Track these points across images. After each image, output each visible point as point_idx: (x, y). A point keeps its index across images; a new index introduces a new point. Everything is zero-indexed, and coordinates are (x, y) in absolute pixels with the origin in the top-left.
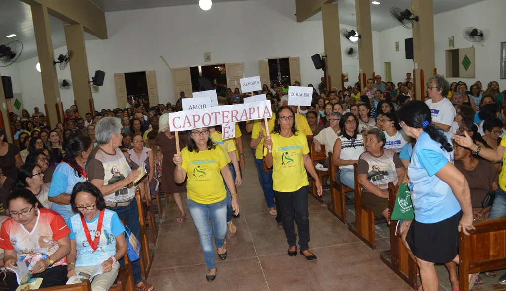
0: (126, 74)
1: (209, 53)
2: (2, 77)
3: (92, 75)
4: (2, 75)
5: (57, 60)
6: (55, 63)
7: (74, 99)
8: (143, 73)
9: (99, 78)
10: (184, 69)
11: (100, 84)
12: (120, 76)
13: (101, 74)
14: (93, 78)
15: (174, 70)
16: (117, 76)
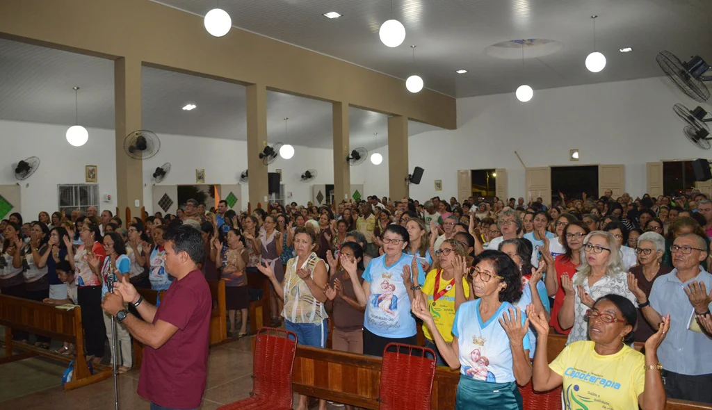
0: (473, 172)
2: (269, 174)
3: (411, 172)
4: (269, 172)
5: (351, 157)
6: (348, 159)
7: (388, 196)
9: (417, 176)
10: (543, 169)
11: (417, 182)
12: (466, 172)
13: (419, 172)
14: (410, 175)
15: (528, 171)
16: (462, 173)
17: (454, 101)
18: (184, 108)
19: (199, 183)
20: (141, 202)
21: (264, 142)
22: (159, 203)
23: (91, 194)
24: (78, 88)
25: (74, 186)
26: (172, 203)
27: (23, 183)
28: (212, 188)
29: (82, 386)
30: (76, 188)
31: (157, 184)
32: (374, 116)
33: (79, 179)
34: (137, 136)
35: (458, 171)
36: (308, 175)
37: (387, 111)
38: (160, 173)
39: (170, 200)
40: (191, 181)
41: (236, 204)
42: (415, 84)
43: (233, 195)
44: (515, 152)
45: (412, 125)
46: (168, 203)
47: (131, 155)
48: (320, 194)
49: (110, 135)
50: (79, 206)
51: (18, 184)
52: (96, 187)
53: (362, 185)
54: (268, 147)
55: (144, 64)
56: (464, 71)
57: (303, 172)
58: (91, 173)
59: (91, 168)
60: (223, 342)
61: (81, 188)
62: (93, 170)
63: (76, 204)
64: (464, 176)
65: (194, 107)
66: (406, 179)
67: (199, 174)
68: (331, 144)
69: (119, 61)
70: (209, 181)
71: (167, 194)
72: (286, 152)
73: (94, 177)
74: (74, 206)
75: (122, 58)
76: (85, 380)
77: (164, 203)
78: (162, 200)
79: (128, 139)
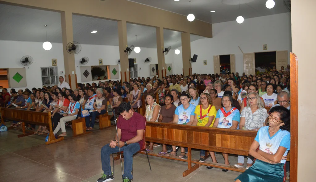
0: (220, 56)
1: (266, 45)
2: (129, 59)
3: (192, 57)
4: (129, 58)
6: (164, 52)
7: (183, 68)
8: (229, 55)
9: (195, 59)
10: (251, 54)
11: (195, 61)
12: (217, 57)
13: (196, 57)
14: (192, 58)
15: (244, 55)
16: (215, 57)
17: (211, 25)
18: (92, 33)
19: (101, 65)
20: (75, 72)
21: (126, 45)
22: (84, 74)
23: (55, 71)
24: (46, 26)
25: (47, 68)
26: (89, 74)
27: (26, 67)
28: (106, 67)
29: (52, 143)
30: (48, 68)
31: (82, 66)
32: (176, 33)
33: (49, 65)
34: (72, 44)
35: (214, 56)
36: (148, 60)
37: (181, 30)
38: (83, 61)
39: (88, 72)
40: (97, 64)
41: (116, 74)
42: (191, 18)
43: (115, 70)
44: (239, 47)
45: (192, 37)
46: (87, 74)
47: (70, 52)
48: (153, 68)
49: (61, 46)
50: (50, 76)
51: (24, 68)
52: (56, 68)
53: (172, 64)
54: (128, 47)
55: (73, 14)
56: (214, 11)
57: (145, 59)
58: (54, 62)
59: (54, 60)
60: (109, 127)
61: (50, 69)
62: (55, 61)
63: (49, 75)
64: (216, 58)
65: (96, 32)
66: (190, 60)
67: (100, 61)
68: (156, 46)
69: (62, 13)
70: (104, 64)
71: (87, 70)
72: (137, 50)
73: (56, 63)
74: (48, 76)
75: (64, 12)
76: (53, 141)
77: (86, 74)
78: (84, 73)
79: (68, 46)
